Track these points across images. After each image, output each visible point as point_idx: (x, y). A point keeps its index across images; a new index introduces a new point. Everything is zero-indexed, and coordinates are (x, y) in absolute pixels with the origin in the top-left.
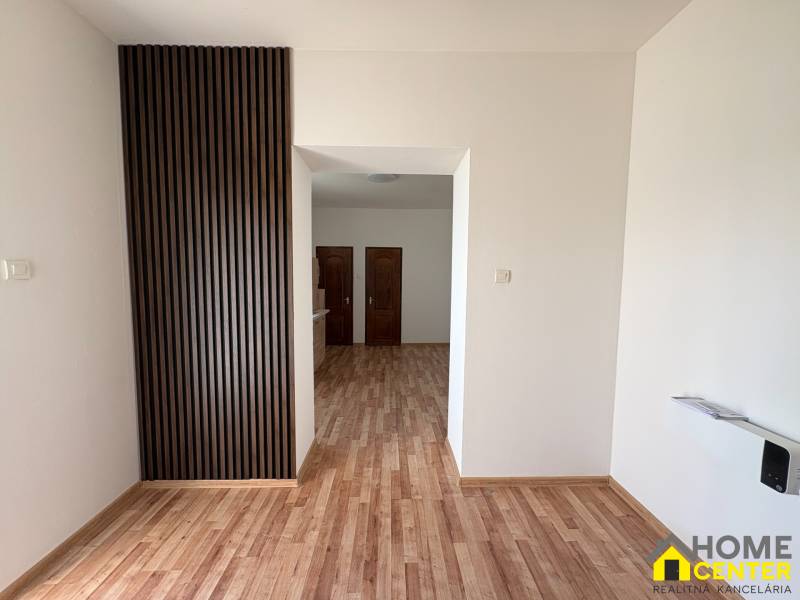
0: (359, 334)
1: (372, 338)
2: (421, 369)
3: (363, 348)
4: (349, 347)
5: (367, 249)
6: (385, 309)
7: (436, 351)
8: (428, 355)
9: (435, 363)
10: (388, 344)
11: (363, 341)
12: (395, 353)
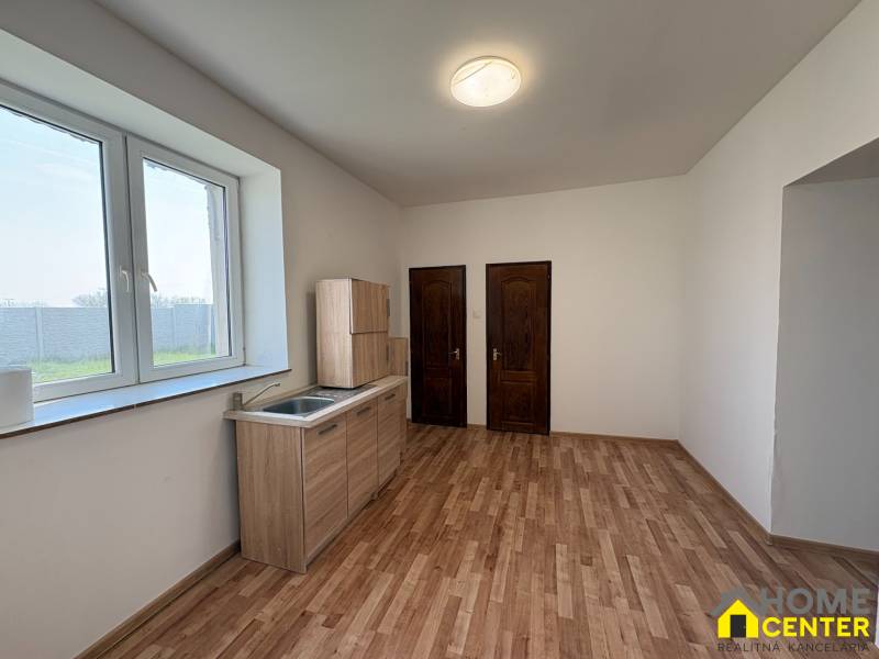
0: (477, 408)
1: (499, 417)
2: (590, 523)
3: (483, 434)
4: (460, 430)
5: (489, 267)
6: (521, 369)
7: (621, 458)
8: (603, 469)
9: (624, 503)
10: (525, 430)
11: (484, 422)
12: (536, 455)
